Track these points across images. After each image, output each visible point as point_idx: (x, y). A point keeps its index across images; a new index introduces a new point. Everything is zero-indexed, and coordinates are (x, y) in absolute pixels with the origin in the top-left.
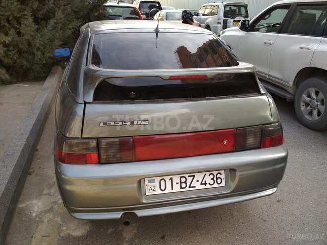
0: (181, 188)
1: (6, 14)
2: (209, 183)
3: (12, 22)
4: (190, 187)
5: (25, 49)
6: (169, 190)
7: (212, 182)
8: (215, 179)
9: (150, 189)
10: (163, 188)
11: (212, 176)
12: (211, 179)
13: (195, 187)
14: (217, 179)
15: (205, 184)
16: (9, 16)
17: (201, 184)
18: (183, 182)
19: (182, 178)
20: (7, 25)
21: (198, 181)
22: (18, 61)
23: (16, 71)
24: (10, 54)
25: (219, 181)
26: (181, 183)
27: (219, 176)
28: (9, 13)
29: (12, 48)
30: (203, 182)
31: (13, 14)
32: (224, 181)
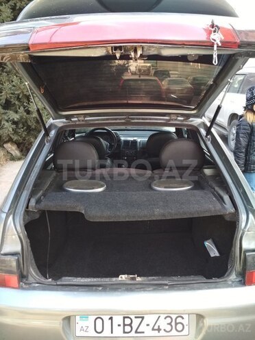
0: (124, 332)
1: (16, 93)
2: (164, 330)
3: (22, 100)
4: (136, 332)
5: (33, 127)
6: (107, 333)
7: (168, 328)
8: (173, 324)
9: (82, 329)
10: (99, 329)
11: (169, 320)
12: (168, 324)
13: (143, 332)
14: (176, 324)
15: (159, 330)
16: (19, 95)
17: (153, 329)
18: (127, 325)
19: (126, 319)
20: (17, 103)
21: (148, 325)
22: (27, 138)
23: (26, 147)
24: (19, 131)
25: (179, 327)
26: (124, 325)
27: (179, 320)
28: (19, 92)
29: (21, 126)
30: (156, 327)
31: (23, 92)
32: (186, 328)
